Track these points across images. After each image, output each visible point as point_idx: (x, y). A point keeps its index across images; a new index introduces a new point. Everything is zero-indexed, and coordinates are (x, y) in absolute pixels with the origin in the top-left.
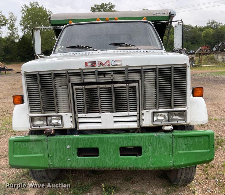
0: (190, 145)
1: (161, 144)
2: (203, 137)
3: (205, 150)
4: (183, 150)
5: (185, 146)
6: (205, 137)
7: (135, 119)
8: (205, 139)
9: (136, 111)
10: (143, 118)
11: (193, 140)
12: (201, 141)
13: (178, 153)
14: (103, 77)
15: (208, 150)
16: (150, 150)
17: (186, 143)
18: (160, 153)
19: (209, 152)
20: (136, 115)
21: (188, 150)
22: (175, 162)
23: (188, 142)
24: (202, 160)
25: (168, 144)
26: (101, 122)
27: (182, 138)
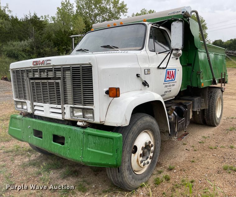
0: (98, 144)
1: (76, 138)
2: (109, 139)
3: (109, 153)
4: (92, 148)
5: (94, 144)
6: (110, 139)
7: (60, 111)
8: (110, 142)
9: (60, 105)
10: (65, 111)
11: (100, 140)
12: (107, 142)
13: (88, 150)
14: (43, 73)
15: (111, 154)
16: (69, 141)
17: (95, 142)
18: (75, 146)
19: (112, 156)
20: (61, 108)
21: (96, 150)
22: (84, 158)
23: (97, 141)
24: (105, 163)
25: (80, 139)
26: (43, 111)
27: (92, 136)
